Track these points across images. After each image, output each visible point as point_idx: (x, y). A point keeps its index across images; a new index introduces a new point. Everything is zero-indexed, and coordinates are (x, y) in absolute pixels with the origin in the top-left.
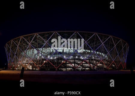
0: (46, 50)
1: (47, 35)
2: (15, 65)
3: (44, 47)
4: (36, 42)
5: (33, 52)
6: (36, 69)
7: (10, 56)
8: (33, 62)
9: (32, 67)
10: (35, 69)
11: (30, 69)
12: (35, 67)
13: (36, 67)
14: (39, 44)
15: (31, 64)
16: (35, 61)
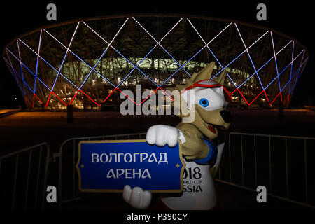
0: (111, 63)
1: (109, 26)
2: (42, 100)
3: (106, 56)
4: (84, 43)
5: (80, 69)
6: (92, 107)
7: (26, 80)
8: (83, 93)
9: (85, 104)
10: (90, 108)
11: (80, 107)
12: (91, 104)
13: (93, 105)
14: (91, 48)
15: (79, 97)
16: (89, 91)
